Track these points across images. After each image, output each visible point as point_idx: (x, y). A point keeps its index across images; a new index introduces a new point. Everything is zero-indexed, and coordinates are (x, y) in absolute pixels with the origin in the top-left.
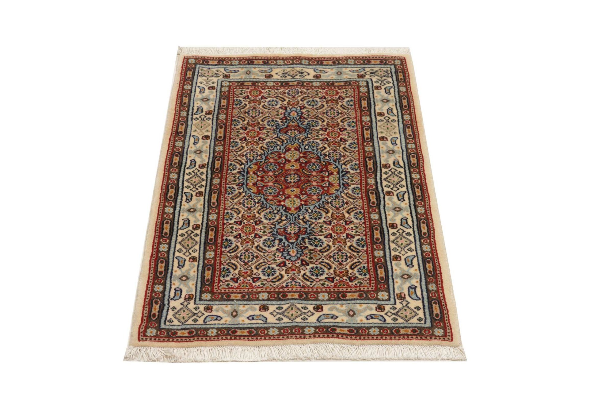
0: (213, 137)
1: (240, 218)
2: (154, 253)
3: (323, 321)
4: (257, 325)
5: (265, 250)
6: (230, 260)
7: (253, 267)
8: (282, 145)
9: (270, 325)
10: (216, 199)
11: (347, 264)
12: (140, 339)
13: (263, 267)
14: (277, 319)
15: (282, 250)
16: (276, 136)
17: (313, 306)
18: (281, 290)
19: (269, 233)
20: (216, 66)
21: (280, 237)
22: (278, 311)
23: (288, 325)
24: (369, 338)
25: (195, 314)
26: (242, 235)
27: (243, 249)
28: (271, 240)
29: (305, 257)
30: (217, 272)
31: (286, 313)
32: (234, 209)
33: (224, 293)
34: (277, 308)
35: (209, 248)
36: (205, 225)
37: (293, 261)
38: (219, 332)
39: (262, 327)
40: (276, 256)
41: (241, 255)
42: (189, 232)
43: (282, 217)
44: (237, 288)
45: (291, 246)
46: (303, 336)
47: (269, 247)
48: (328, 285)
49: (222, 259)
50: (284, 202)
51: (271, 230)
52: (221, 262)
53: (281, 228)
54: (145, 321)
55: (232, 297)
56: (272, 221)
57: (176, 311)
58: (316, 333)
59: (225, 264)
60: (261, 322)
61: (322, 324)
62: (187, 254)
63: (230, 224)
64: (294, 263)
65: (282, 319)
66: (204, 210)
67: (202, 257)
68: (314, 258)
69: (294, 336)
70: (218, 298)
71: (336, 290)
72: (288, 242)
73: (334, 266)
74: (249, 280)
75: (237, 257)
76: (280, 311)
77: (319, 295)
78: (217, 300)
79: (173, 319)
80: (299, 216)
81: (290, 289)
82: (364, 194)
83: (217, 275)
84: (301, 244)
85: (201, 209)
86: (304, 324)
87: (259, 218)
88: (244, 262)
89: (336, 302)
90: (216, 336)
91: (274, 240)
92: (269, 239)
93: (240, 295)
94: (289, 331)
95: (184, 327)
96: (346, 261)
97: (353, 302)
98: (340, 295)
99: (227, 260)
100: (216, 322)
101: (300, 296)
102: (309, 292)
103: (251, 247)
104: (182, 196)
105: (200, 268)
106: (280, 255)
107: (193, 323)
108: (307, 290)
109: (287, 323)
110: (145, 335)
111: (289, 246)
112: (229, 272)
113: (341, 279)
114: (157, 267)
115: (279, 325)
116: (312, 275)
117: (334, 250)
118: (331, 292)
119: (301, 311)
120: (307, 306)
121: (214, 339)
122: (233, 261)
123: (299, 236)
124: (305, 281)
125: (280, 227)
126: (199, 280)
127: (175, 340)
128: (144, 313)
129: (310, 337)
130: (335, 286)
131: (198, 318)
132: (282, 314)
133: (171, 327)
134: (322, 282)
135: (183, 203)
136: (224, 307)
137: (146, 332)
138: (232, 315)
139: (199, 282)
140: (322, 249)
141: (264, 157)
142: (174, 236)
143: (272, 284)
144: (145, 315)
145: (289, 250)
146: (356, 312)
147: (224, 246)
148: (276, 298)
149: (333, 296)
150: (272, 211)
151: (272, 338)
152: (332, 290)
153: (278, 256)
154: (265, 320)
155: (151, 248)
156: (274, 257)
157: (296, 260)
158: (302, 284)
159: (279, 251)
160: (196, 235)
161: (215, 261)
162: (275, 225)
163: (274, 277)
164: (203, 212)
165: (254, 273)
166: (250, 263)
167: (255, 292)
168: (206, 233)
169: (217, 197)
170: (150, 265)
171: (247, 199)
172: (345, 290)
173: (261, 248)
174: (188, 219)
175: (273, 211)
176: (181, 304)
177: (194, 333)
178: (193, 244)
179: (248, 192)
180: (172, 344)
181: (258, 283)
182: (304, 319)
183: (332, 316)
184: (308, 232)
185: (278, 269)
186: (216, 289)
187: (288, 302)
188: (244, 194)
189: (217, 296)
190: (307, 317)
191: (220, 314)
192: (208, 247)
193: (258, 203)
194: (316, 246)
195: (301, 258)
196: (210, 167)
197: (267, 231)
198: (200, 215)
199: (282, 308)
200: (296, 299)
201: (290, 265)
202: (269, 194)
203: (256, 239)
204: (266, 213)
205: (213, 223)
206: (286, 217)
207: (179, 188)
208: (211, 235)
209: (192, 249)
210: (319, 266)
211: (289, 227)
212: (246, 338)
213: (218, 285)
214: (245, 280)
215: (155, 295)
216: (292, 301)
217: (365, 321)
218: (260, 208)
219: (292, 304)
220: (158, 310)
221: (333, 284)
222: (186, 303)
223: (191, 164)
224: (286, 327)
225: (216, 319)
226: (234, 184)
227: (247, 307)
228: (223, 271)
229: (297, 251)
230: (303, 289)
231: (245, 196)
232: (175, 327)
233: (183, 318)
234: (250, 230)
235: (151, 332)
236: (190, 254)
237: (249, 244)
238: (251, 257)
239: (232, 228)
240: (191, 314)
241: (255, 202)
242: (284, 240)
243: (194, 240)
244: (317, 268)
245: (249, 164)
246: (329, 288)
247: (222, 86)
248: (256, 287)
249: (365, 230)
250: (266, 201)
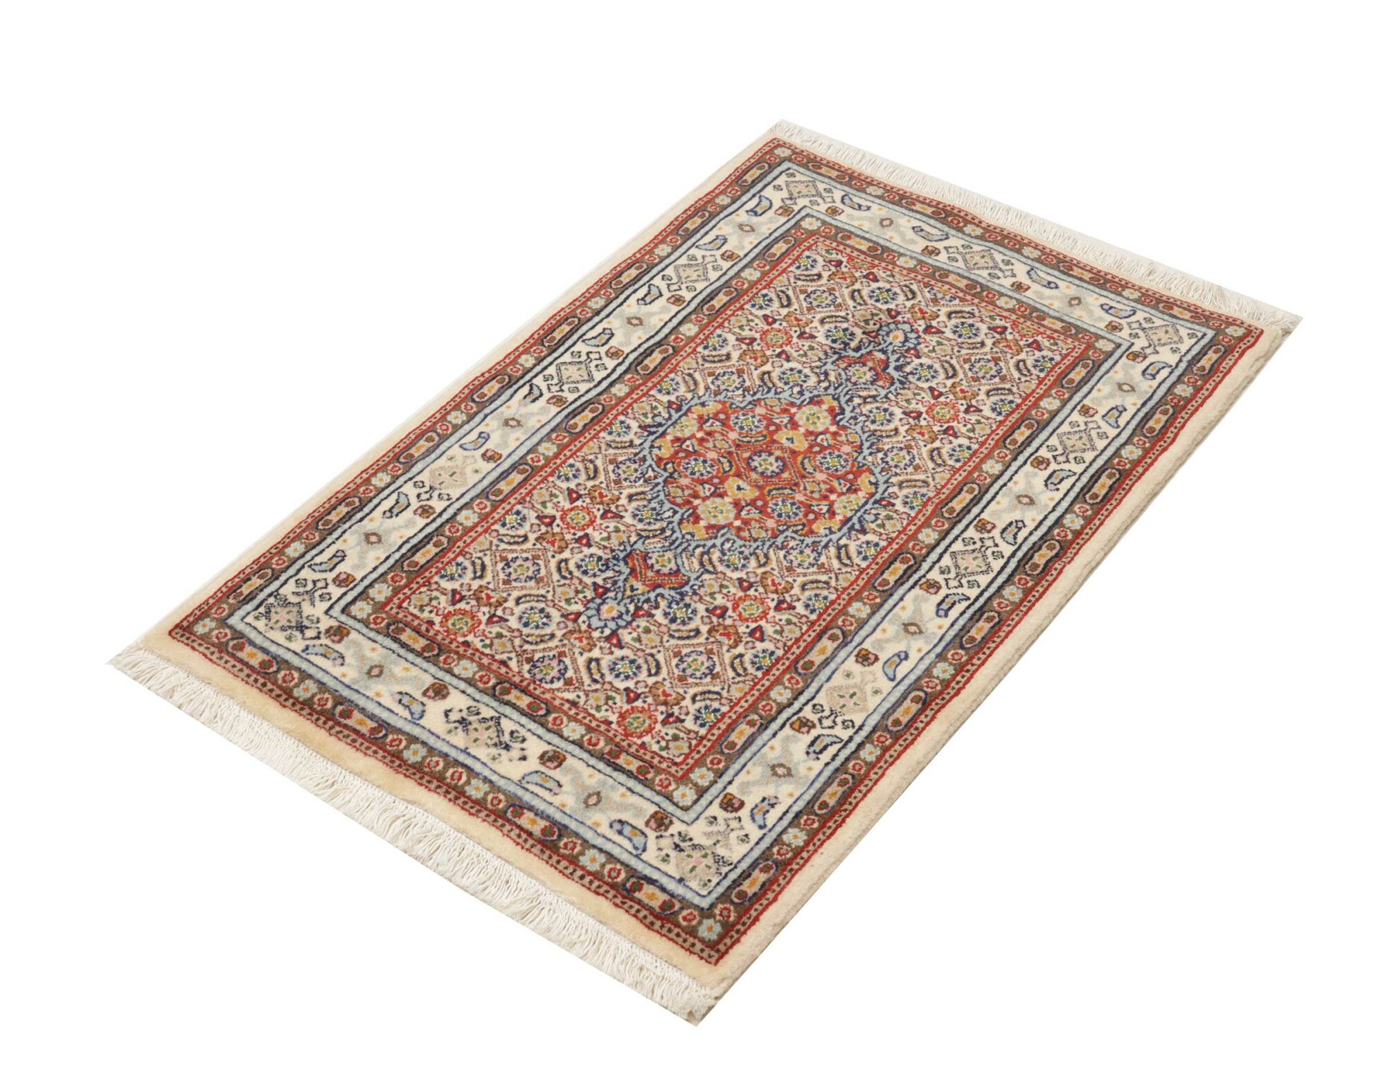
0: (849, 648)
1: (943, 439)
2: (1156, 453)
3: (940, 232)
5: (943, 365)
6: (1019, 379)
7: (987, 349)
8: (714, 546)
10: (960, 497)
11: (821, 285)
12: (1259, 330)
13: (971, 341)
15: (912, 352)
16: (706, 576)
17: (935, 257)
18: (969, 298)
19: (909, 389)
21: (895, 374)
22: (1000, 274)
25: (1143, 329)
26: (962, 408)
28: (917, 376)
29: (884, 320)
30: (1059, 371)
31: (991, 264)
32: (939, 461)
33: (1070, 336)
34: (999, 278)
35: (1043, 414)
36: (1021, 459)
37: (909, 324)
38: (1120, 289)
40: (931, 348)
41: (994, 376)
42: (1060, 459)
43: (860, 405)
45: (890, 348)
46: (991, 228)
47: (930, 367)
49: (1033, 386)
50: (827, 429)
51: (900, 392)
52: (1039, 385)
53: (880, 386)
54: (1238, 349)
57: (1174, 346)
60: (1039, 273)
62: (1092, 426)
63: (970, 438)
64: (911, 321)
65: (1003, 260)
66: (1000, 489)
68: (869, 313)
72: (888, 358)
75: (1003, 378)
76: (997, 271)
77: (912, 266)
78: (1091, 333)
79: (1185, 338)
80: (826, 389)
82: (663, 374)
83: (1063, 366)
84: (871, 341)
85: (1005, 495)
86: (975, 241)
87: (905, 421)
89: (895, 247)
90: (1128, 288)
91: (911, 373)
92: (919, 380)
95: (1174, 320)
96: (816, 290)
97: (867, 235)
99: (1026, 381)
101: (945, 275)
102: (926, 274)
103: (964, 382)
105: (1085, 389)
106: (922, 346)
107: (1154, 319)
108: (926, 280)
109: (1001, 252)
110: (1249, 331)
112: (1037, 361)
113: (853, 270)
114: (1165, 424)
115: (1016, 256)
116: (896, 294)
117: (820, 312)
118: (887, 262)
119: (964, 257)
120: (946, 261)
121: (1133, 286)
122: (1017, 375)
123: (860, 357)
125: (880, 389)
126: (1099, 374)
128: (1233, 361)
129: (980, 222)
130: (873, 267)
132: (996, 267)
133: (1197, 328)
134: (891, 278)
135: (1031, 525)
136: (1085, 319)
137: (1244, 333)
138: (1080, 302)
139: (1103, 369)
140: (841, 321)
141: (780, 540)
142: (1096, 466)
143: (976, 311)
144: (1233, 359)
145: (900, 344)
146: (878, 220)
147: (1014, 405)
148: (987, 291)
150: (868, 423)
152: (884, 264)
153: (927, 347)
154: (1032, 273)
155: (1156, 463)
156: (937, 348)
157: (904, 322)
159: (918, 353)
160: (1052, 449)
161: (1047, 391)
162: (886, 397)
163: (963, 320)
164: (1005, 485)
165: (994, 340)
166: (989, 357)
167: (1016, 314)
168: (1031, 442)
169: (954, 498)
170: (1176, 435)
171: (896, 466)
173: (946, 371)
174: (1046, 485)
175: (865, 421)
176: (1157, 352)
177: (1162, 305)
178: (1068, 437)
179: (882, 479)
181: (1000, 322)
182: (967, 247)
183: (920, 233)
184: (836, 355)
185: (946, 327)
186: (1079, 349)
188: (894, 480)
190: (961, 247)
191: (1100, 312)
192: (1045, 417)
193: (880, 450)
194: (846, 329)
195: (891, 321)
196: (916, 577)
197: (910, 393)
198: (1016, 483)
199: (990, 274)
200: (957, 274)
201: (921, 322)
202: (844, 456)
203: (943, 390)
204: (882, 424)
205: (1002, 454)
206: (850, 400)
207: (1019, 562)
208: (1021, 435)
209: (1076, 429)
210: (871, 302)
212: (1081, 265)
214: (1018, 338)
215: (1196, 382)
218: (885, 440)
220: (1206, 357)
222: (1148, 351)
223: (953, 604)
225: (1111, 308)
226: (896, 511)
228: (1046, 368)
229: (888, 334)
230: (932, 283)
231: (896, 474)
233: (1166, 333)
234: (940, 410)
235: (1236, 331)
236: (1086, 424)
237: (963, 387)
238: (977, 365)
239: (972, 430)
240: (1151, 333)
241: (886, 454)
242: (892, 365)
243: (1061, 442)
244: (877, 301)
245: (825, 540)
247: (701, 792)
248: (1008, 321)
249: (733, 315)
250: (862, 444)
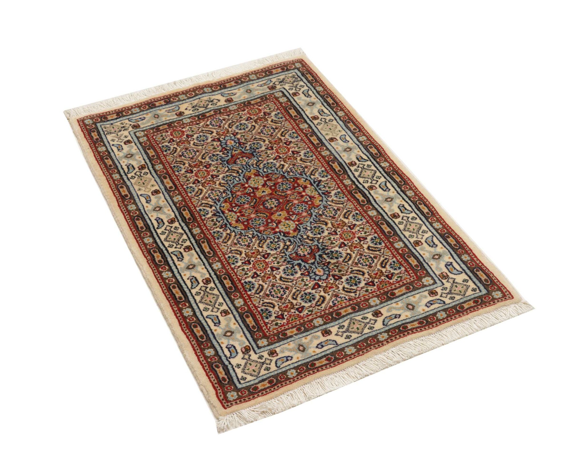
0: (163, 190)
1: (245, 258)
2: (181, 321)
3: (389, 323)
4: (331, 351)
5: (290, 279)
6: (263, 301)
7: (290, 298)
8: (240, 175)
9: (343, 346)
10: (208, 248)
11: (376, 265)
12: (226, 407)
13: (299, 296)
14: (345, 338)
15: (307, 273)
16: (227, 169)
17: (371, 313)
18: (331, 310)
19: (284, 262)
20: (118, 120)
21: (296, 262)
22: (341, 330)
23: (359, 339)
24: (440, 323)
25: (263, 363)
26: (258, 273)
27: (269, 285)
28: (290, 268)
29: (334, 272)
30: (257, 317)
31: (350, 330)
32: (233, 252)
33: (279, 333)
34: (339, 328)
35: (234, 296)
36: (214, 277)
37: (325, 280)
38: (299, 371)
39: (336, 351)
40: (305, 281)
41: (271, 292)
42: (203, 289)
43: (285, 243)
44: (288, 324)
45: (314, 267)
46: (380, 344)
47: (292, 275)
48: (371, 290)
49: (254, 303)
50: (278, 228)
51: (284, 259)
52: (254, 305)
53: (292, 254)
54: (219, 388)
55: (289, 334)
56: (278, 250)
57: (242, 367)
58: (390, 337)
59: (260, 306)
60: (332, 346)
61: (391, 327)
62: (215, 310)
63: (239, 267)
64: (327, 281)
65: (351, 336)
66: (203, 262)
67: (233, 308)
68: (343, 270)
69: (372, 347)
70: (275, 340)
71: (382, 291)
72: (307, 263)
73: (366, 271)
74: (295, 312)
75: (267, 295)
76: (344, 330)
77: (369, 302)
78: (275, 343)
79: (245, 376)
80: (302, 236)
81: (340, 306)
82: (349, 196)
83: (259, 319)
84: (322, 262)
85: (199, 262)
86: (374, 333)
87: (264, 252)
88: (278, 297)
89: (389, 303)
90: (297, 375)
91: (293, 267)
92: (287, 268)
93: (294, 329)
94: (365, 344)
95: (260, 379)
96: (373, 262)
97: (405, 296)
98: (389, 295)
99: (260, 302)
100: (289, 362)
101: (353, 309)
102: (360, 302)
103: (274, 281)
104: (171, 257)
105: (238, 319)
106: (309, 279)
107: (266, 372)
108: (355, 301)
109: (358, 338)
110: (228, 401)
111: (311, 267)
112: (270, 312)
113: (380, 280)
114: (194, 333)
115: (351, 343)
116: (351, 286)
117: (356, 256)
118: (379, 295)
119: (364, 322)
120: (366, 315)
121: (298, 378)
122: (266, 301)
123: (314, 255)
124: (349, 294)
125: (290, 253)
126: (245, 330)
127: (260, 394)
128: (212, 381)
129: (388, 342)
130: (378, 288)
131: (268, 366)
132: (347, 331)
133: (248, 384)
134: (364, 289)
135: (177, 263)
136: (286, 346)
137: (227, 397)
138: (300, 350)
139: (247, 332)
140: (344, 260)
141: (229, 193)
142: (191, 297)
143: (319, 308)
144: (214, 382)
145: (314, 271)
146: (414, 305)
147: (248, 290)
148: (332, 319)
149: (383, 298)
150: (272, 240)
151: (353, 356)
152: (378, 293)
153: (307, 280)
154: (334, 343)
155: (175, 317)
156: (303, 283)
157: (327, 278)
158: (347, 297)
159: (305, 275)
160: (212, 289)
161: (248, 306)
162: (284, 253)
163: (316, 300)
164: (204, 265)
165: (295, 304)
166: (285, 297)
167: (307, 321)
168: (221, 284)
169: (209, 246)
170: (185, 334)
171: (240, 238)
172: (390, 288)
173: (286, 278)
174: (193, 276)
175: (274, 240)
176: (243, 358)
177: (275, 381)
178: (215, 299)
179: (236, 231)
180: (260, 399)
181: (305, 312)
182: (371, 328)
183: (394, 316)
184: (321, 248)
185: (316, 292)
186: (267, 332)
187: (345, 318)
188: (233, 234)
189: (273, 339)
190: (372, 326)
191: (287, 354)
192: (232, 296)
193: (253, 237)
194: (337, 258)
195: (331, 273)
196: (180, 219)
197: (280, 261)
198: (203, 269)
199: (344, 326)
200: (351, 313)
201: (325, 285)
202: (258, 226)
203: (275, 272)
204: (268, 244)
205: (221, 272)
206: (290, 241)
207: (162, 250)
208: (228, 283)
209: (217, 303)
210: (352, 275)
211: (299, 250)
212: (328, 366)
213: (267, 327)
214: (290, 313)
215: (211, 359)
216: (349, 317)
217: (427, 309)
218: (258, 242)
219: (351, 319)
220: (224, 373)
221: (375, 287)
222: (247, 357)
223: (158, 223)
224: (359, 342)
225: (287, 360)
226: (216, 228)
227: (309, 338)
228: (263, 313)
229: (322, 269)
230: (351, 302)
231: (235, 236)
232: (252, 383)
233: (254, 371)
234: (263, 266)
235: (232, 396)
236: (219, 309)
237: (271, 279)
238: (282, 290)
239: (243, 270)
240: (259, 365)
241: (250, 238)
242: (303, 264)
243: (214, 294)
244: (351, 278)
245: (219, 204)
246: (374, 292)
247: (138, 138)
248: (305, 316)
249: (373, 228)
250: (260, 233)
